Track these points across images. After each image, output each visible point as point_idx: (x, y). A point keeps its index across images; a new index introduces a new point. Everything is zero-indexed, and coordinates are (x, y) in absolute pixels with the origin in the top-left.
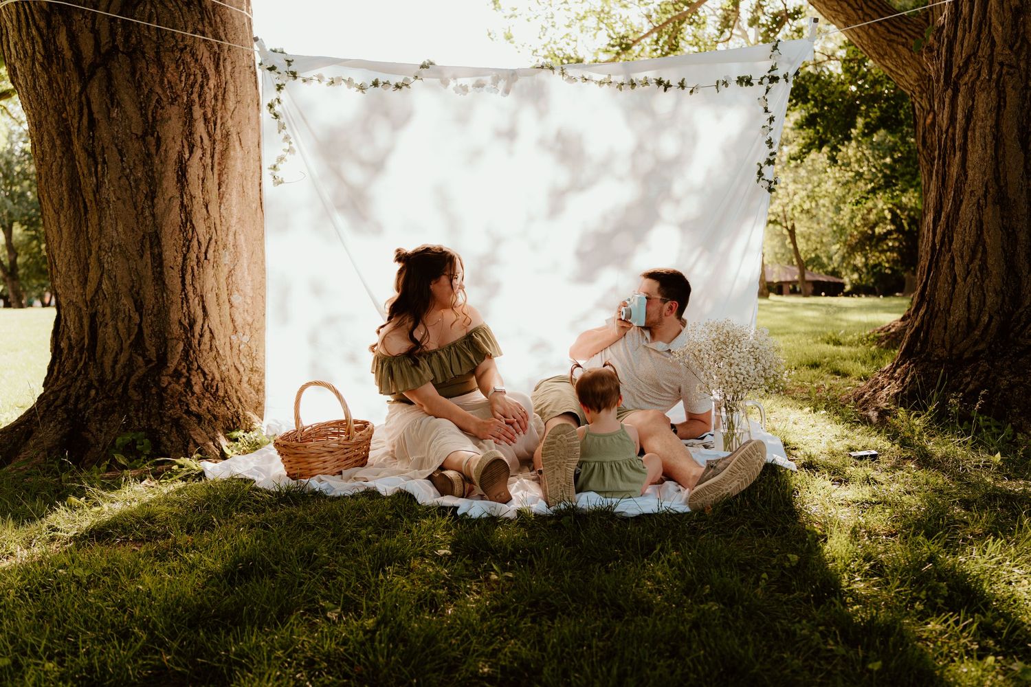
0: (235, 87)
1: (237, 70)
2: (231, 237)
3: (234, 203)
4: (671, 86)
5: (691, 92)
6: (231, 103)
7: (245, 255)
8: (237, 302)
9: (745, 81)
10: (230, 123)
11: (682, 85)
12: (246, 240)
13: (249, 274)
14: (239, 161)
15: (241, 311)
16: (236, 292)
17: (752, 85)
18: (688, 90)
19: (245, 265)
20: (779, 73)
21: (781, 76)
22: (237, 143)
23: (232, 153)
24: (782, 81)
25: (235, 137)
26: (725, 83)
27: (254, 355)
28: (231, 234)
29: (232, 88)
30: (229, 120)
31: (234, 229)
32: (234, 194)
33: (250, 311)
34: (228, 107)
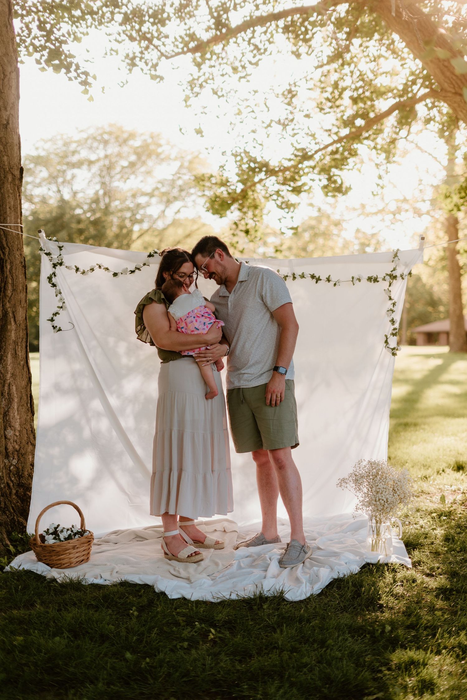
0: (13, 279)
1: (14, 268)
2: (6, 388)
3: (9, 363)
4: (321, 280)
5: (335, 285)
6: (9, 292)
7: (16, 400)
8: (10, 435)
9: (373, 279)
10: (8, 305)
11: (328, 280)
12: (16, 389)
13: (18, 414)
14: (13, 332)
15: (12, 442)
16: (9, 428)
17: (378, 281)
18: (332, 283)
19: (16, 407)
20: (397, 273)
21: (398, 275)
22: (12, 320)
23: (9, 327)
24: (399, 278)
25: (11, 315)
26: (359, 280)
27: (20, 474)
28: (7, 385)
29: (10, 281)
30: (8, 303)
31: (8, 381)
32: (9, 356)
33: (18, 441)
34: (7, 294)
